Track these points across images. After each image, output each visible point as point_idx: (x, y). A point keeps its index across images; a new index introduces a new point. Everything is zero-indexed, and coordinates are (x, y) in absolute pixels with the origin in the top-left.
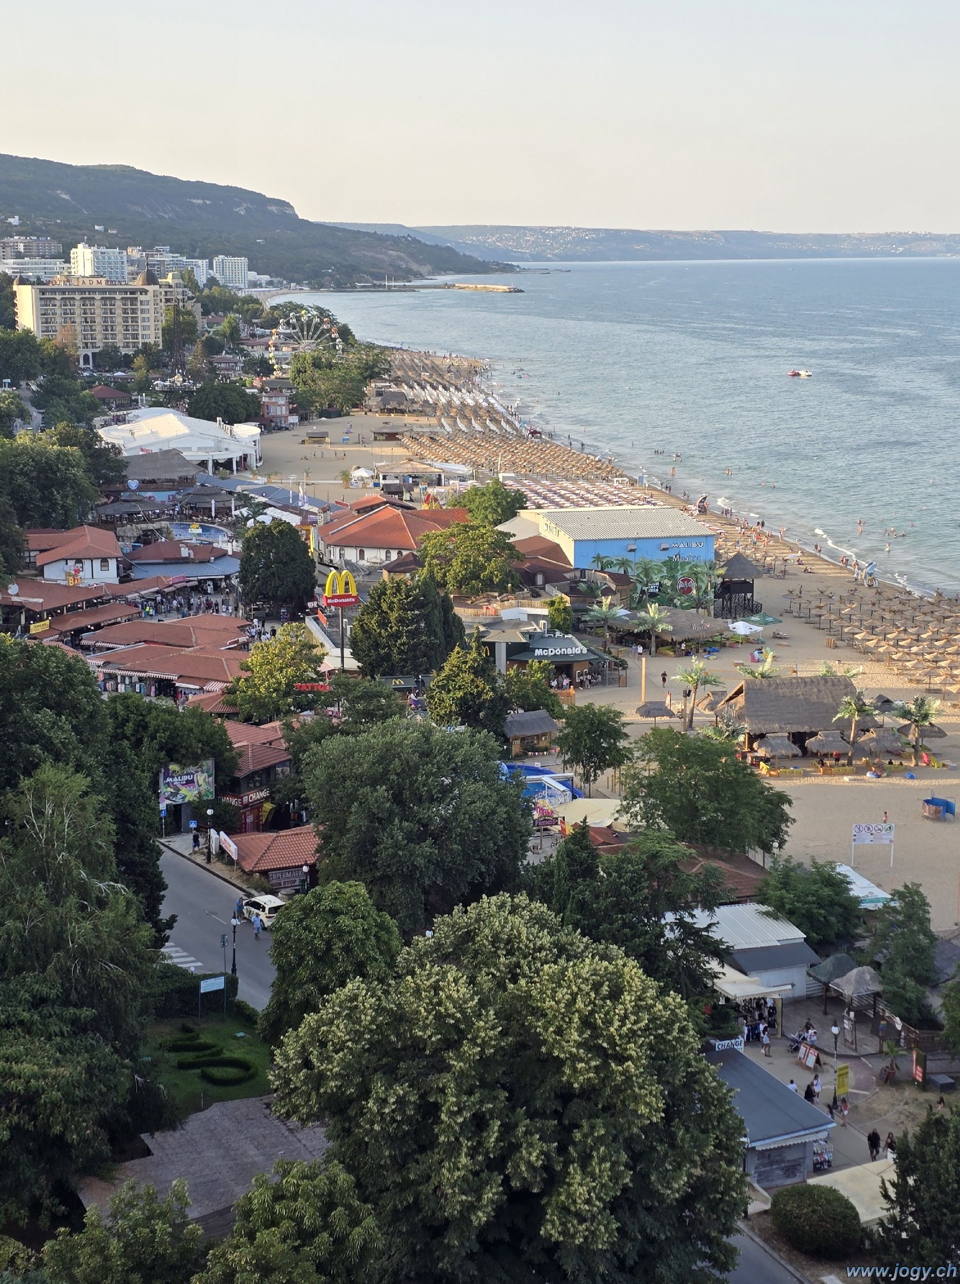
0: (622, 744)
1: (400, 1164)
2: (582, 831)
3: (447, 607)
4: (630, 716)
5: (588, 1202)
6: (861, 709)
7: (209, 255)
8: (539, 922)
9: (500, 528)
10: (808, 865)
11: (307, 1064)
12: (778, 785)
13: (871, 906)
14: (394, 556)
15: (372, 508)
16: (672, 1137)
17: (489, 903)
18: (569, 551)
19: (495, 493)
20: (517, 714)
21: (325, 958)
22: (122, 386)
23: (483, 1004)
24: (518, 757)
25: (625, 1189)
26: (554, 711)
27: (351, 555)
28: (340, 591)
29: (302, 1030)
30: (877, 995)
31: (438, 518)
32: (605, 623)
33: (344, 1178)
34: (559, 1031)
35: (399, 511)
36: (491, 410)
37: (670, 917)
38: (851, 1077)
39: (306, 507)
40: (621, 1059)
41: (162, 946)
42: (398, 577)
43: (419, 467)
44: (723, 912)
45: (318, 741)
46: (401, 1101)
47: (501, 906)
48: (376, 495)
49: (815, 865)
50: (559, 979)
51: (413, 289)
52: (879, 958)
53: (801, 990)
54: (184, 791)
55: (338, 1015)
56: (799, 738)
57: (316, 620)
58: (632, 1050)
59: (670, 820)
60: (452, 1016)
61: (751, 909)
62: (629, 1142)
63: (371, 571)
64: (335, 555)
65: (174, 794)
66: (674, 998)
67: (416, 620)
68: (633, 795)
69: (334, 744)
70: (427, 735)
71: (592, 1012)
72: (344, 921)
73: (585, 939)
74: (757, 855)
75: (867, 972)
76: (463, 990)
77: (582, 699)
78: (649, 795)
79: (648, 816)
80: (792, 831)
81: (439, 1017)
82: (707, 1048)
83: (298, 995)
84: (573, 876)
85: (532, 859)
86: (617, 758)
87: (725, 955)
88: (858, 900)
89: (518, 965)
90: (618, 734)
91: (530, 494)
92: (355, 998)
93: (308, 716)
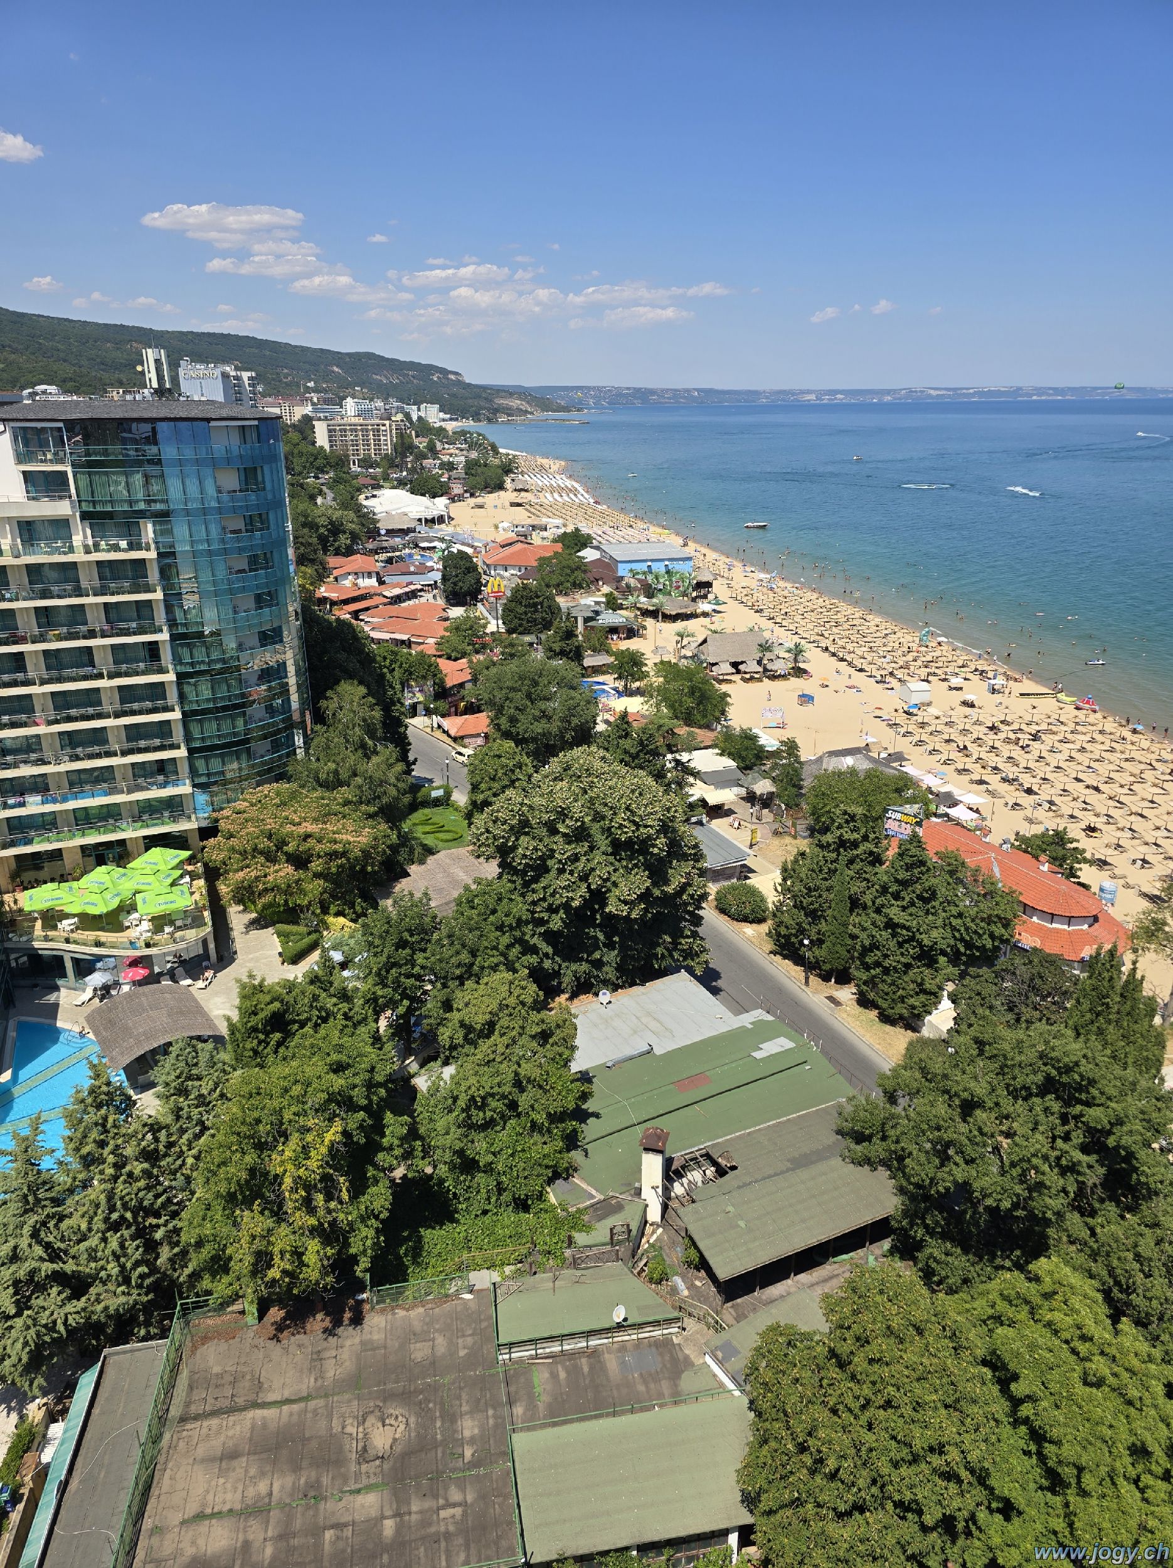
1: (536, 879)
2: (624, 715)
3: (551, 597)
4: (648, 654)
7: (417, 403)
8: (603, 759)
9: (578, 554)
10: (739, 729)
11: (488, 831)
12: (724, 689)
13: (770, 749)
15: (511, 544)
19: (576, 535)
21: (494, 778)
22: (374, 478)
23: (576, 800)
24: (591, 676)
25: (647, 888)
26: (609, 652)
28: (495, 589)
29: (485, 815)
30: (773, 793)
32: (635, 605)
34: (615, 813)
35: (525, 546)
38: (759, 834)
39: (476, 544)
40: (645, 827)
42: (525, 582)
43: (535, 521)
44: (696, 754)
46: (535, 849)
47: (584, 752)
48: (513, 537)
50: (614, 788)
52: (774, 775)
55: (502, 807)
56: (735, 665)
57: (483, 604)
58: (651, 822)
59: (669, 707)
60: (560, 807)
61: (710, 752)
62: (650, 866)
65: (413, 697)
67: (535, 605)
68: (650, 695)
71: (631, 804)
72: (504, 760)
73: (626, 768)
74: (714, 725)
75: (768, 781)
77: (624, 645)
78: (658, 695)
79: (658, 705)
80: (731, 712)
84: (619, 737)
85: (598, 728)
86: (641, 676)
87: (696, 774)
88: (763, 746)
89: (593, 782)
90: (642, 663)
91: (595, 536)
92: (510, 798)
93: (481, 656)
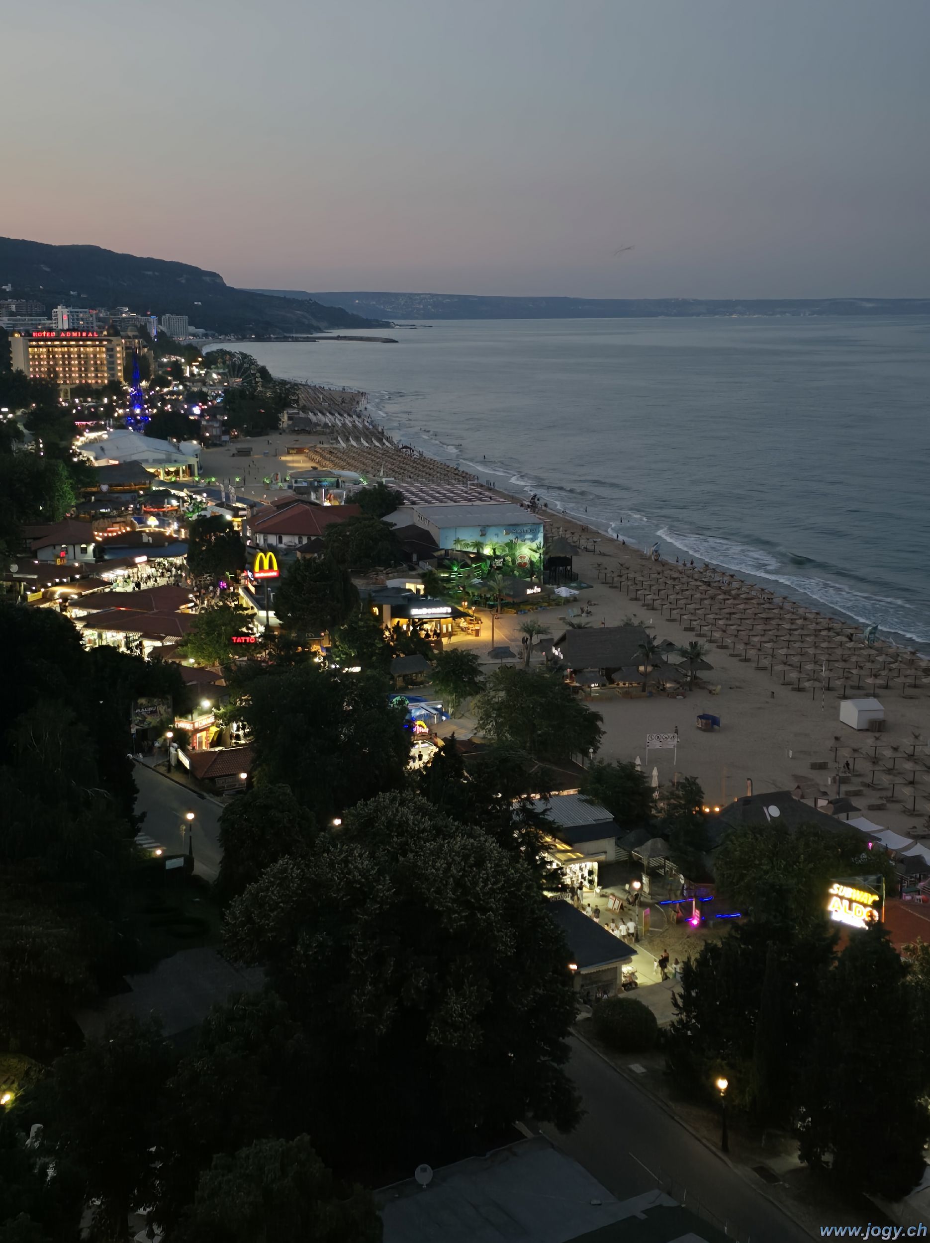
0: (480, 679)
2: (451, 743)
4: (484, 658)
5: (460, 1015)
6: (651, 650)
7: (158, 314)
8: (420, 810)
10: (615, 765)
12: (593, 707)
14: (305, 540)
16: (522, 966)
17: (384, 798)
20: (399, 657)
24: (403, 689)
26: (427, 654)
27: (273, 540)
30: (666, 859)
31: (339, 511)
32: (463, 589)
33: (280, 1004)
35: (307, 507)
40: (484, 910)
41: (136, 835)
42: (308, 556)
44: (554, 800)
47: (393, 800)
48: (290, 495)
50: (437, 853)
52: (668, 832)
53: (612, 857)
54: (149, 719)
55: (272, 884)
59: (515, 733)
60: (359, 882)
63: (289, 552)
65: (143, 721)
67: (323, 589)
71: (463, 876)
73: (456, 823)
74: (577, 759)
75: (659, 842)
76: (366, 862)
80: (603, 740)
81: (349, 883)
83: (242, 870)
87: (556, 831)
91: (407, 494)
92: (285, 870)
93: (243, 662)
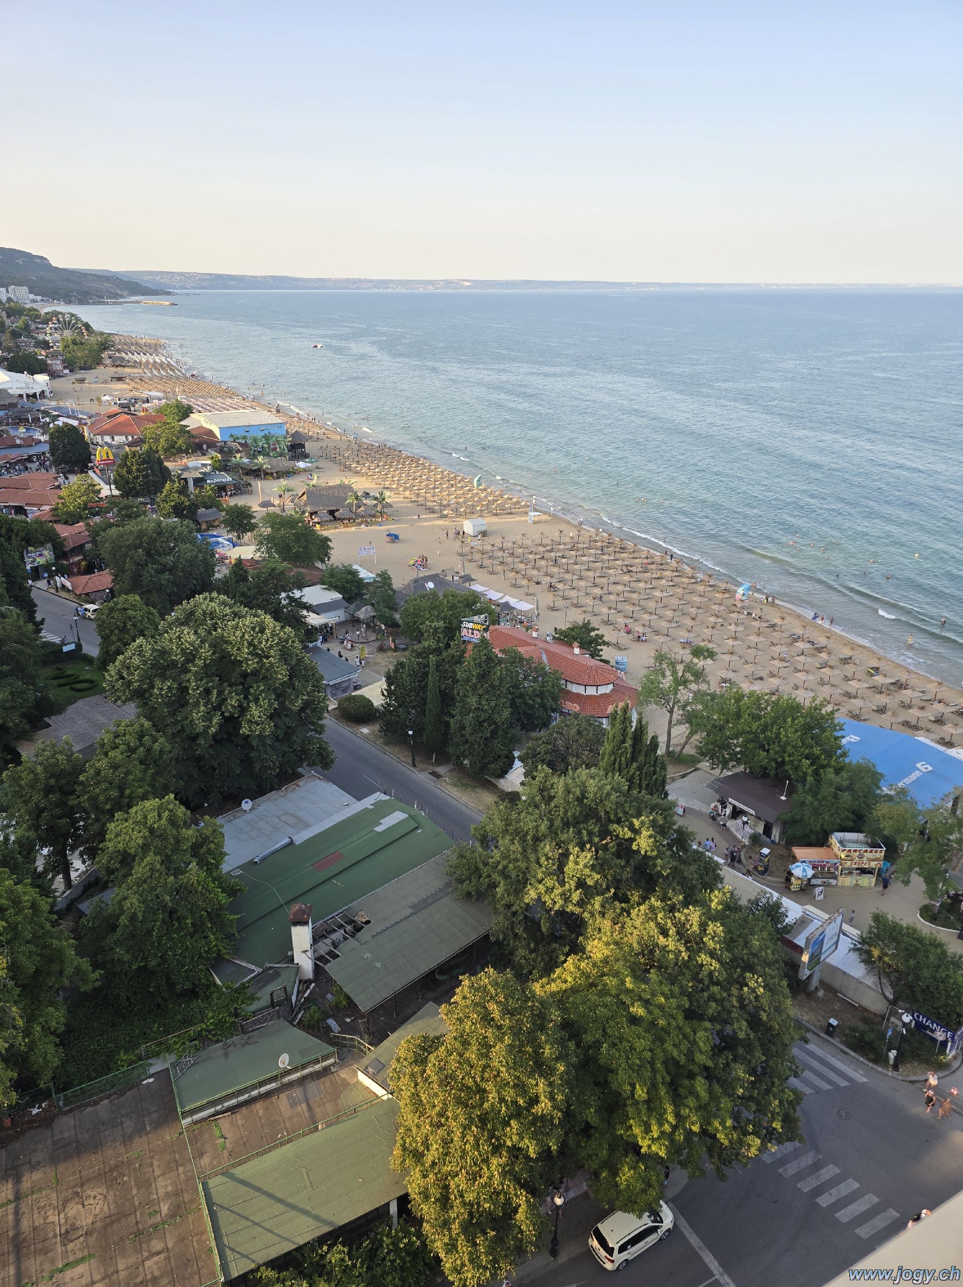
0: (253, 521)
1: (173, 714)
2: (239, 561)
3: (160, 463)
4: (255, 508)
5: (259, 717)
6: (357, 498)
8: (224, 603)
9: (182, 423)
10: (341, 566)
11: (122, 678)
12: (325, 533)
13: (368, 581)
14: (130, 438)
15: (115, 415)
16: (293, 685)
17: (199, 598)
18: (217, 432)
19: (177, 406)
20: (202, 510)
21: (124, 630)
23: (202, 642)
24: (205, 530)
25: (275, 709)
26: (219, 507)
27: (107, 439)
28: (105, 457)
29: (117, 663)
30: (374, 617)
31: (149, 419)
32: (238, 466)
33: (147, 724)
34: (239, 649)
35: (129, 416)
36: (169, 365)
37: (283, 595)
38: (367, 651)
39: (81, 416)
41: (40, 633)
42: (133, 449)
43: (137, 394)
44: (306, 590)
45: (104, 530)
46: (169, 688)
47: (205, 599)
48: (116, 409)
49: (344, 566)
50: (236, 627)
51: (120, 303)
52: (373, 602)
53: (343, 619)
54: (38, 559)
55: (134, 654)
56: (332, 513)
57: (94, 472)
58: (272, 652)
59: (279, 552)
61: (318, 587)
62: (275, 691)
63: (119, 447)
64: (99, 439)
66: (288, 629)
67: (145, 469)
68: (261, 543)
69: (113, 531)
70: (159, 524)
72: (130, 612)
74: (319, 565)
75: (369, 608)
76: (192, 637)
77: (232, 502)
78: (268, 543)
79: (269, 552)
80: (333, 553)
81: (182, 650)
82: (305, 647)
83: (113, 648)
84: (237, 581)
85: (217, 576)
86: (252, 528)
87: (309, 608)
88: (362, 579)
89: (216, 623)
90: (252, 517)
92: (141, 646)
93: (97, 519)
